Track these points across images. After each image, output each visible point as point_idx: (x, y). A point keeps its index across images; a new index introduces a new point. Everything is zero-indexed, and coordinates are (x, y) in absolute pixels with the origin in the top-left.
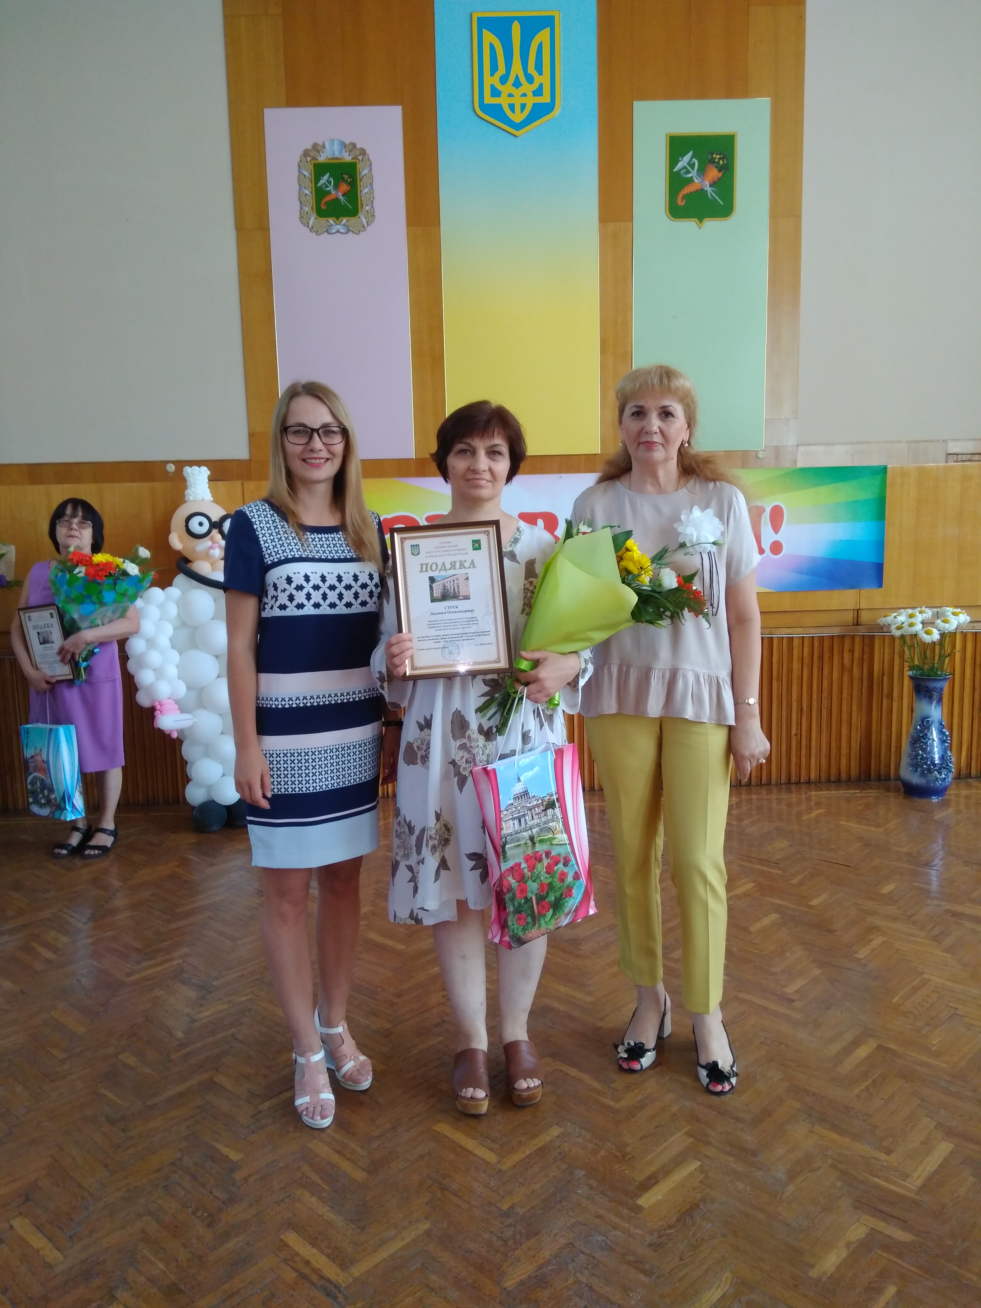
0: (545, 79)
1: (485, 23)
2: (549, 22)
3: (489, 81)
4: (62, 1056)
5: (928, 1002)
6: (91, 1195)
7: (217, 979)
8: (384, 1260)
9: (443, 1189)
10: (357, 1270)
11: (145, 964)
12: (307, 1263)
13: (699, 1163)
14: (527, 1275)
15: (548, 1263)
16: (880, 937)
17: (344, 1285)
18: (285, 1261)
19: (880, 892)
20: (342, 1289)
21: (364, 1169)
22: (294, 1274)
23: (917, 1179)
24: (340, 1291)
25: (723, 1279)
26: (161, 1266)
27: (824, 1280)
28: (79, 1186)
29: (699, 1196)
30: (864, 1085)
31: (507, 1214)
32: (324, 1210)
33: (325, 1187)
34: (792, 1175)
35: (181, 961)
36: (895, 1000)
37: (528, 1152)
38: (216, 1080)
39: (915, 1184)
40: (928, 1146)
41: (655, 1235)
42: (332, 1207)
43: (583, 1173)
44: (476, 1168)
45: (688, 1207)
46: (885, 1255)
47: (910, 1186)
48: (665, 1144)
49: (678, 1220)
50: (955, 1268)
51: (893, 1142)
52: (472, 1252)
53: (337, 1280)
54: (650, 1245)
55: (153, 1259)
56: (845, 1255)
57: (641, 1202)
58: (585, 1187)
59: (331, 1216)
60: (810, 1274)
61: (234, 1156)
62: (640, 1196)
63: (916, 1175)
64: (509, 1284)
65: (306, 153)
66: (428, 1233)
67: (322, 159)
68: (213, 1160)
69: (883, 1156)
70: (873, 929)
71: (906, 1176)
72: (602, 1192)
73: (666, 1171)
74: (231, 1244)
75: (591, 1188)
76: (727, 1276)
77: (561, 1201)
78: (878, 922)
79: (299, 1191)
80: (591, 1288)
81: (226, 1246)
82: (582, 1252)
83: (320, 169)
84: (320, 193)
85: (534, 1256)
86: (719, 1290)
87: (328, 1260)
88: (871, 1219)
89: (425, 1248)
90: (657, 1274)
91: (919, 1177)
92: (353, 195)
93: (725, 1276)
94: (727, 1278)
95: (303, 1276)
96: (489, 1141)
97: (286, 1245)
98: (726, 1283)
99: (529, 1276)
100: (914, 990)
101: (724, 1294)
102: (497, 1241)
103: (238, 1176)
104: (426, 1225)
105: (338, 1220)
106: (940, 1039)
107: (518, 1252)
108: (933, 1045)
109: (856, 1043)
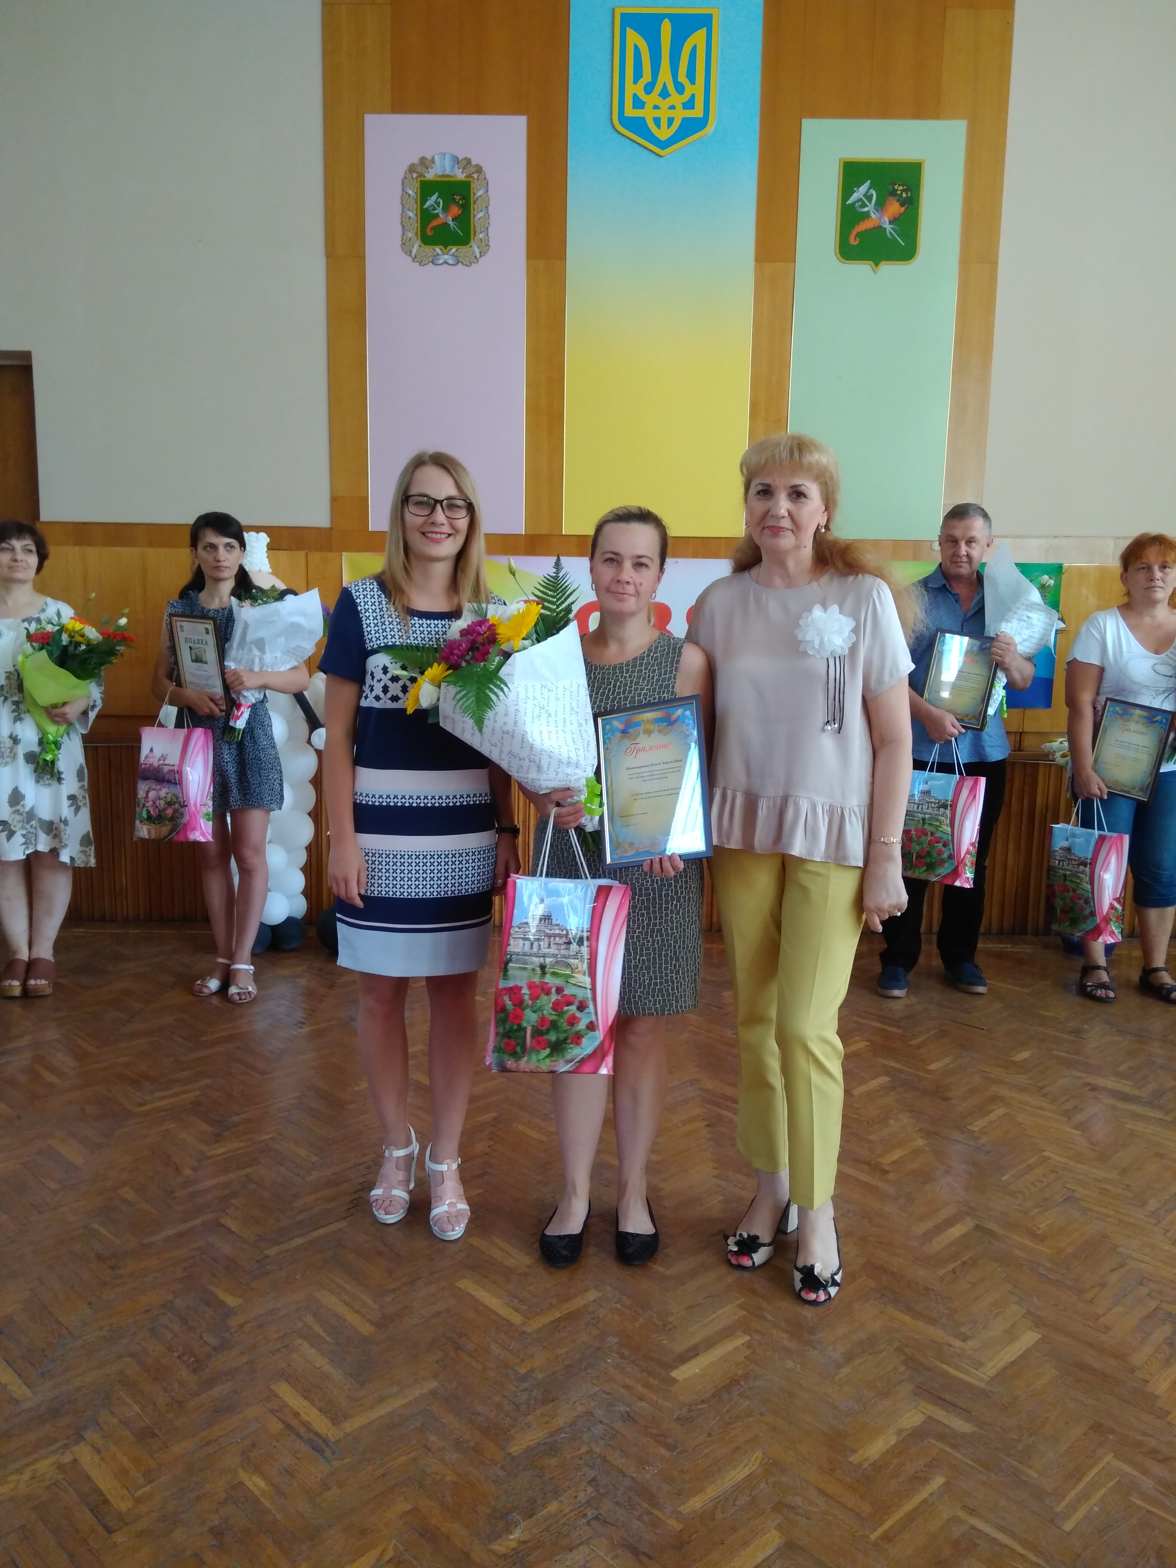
0: (698, 89)
1: (629, 20)
2: (705, 21)
3: (631, 89)
4: (54, 1186)
5: (1043, 1182)
6: (69, 1332)
7: (238, 1114)
8: (382, 1417)
9: (458, 1348)
10: (349, 1426)
11: (158, 1094)
12: (296, 1415)
13: (748, 1338)
14: (536, 1441)
15: (560, 1430)
16: (1003, 1109)
17: (333, 1440)
18: (272, 1411)
19: (1012, 1059)
20: (330, 1444)
21: (372, 1323)
22: (281, 1426)
23: (991, 1368)
24: (327, 1445)
25: (753, 1459)
26: (137, 1408)
27: (865, 1465)
28: (59, 1323)
29: (740, 1372)
30: (950, 1267)
31: (524, 1378)
32: (322, 1363)
33: (328, 1339)
34: (849, 1357)
35: (198, 1093)
36: (1004, 1178)
37: (558, 1315)
38: (222, 1221)
39: (988, 1374)
40: (1011, 1334)
41: (685, 1409)
42: (332, 1361)
43: (616, 1340)
44: (497, 1328)
45: (728, 1382)
46: (939, 1444)
47: (982, 1375)
48: (714, 1316)
49: (714, 1395)
50: (1015, 1463)
51: (972, 1329)
52: (479, 1414)
53: (327, 1434)
54: (678, 1419)
55: (130, 1401)
56: (893, 1442)
57: (675, 1374)
58: (616, 1355)
59: (328, 1368)
60: (851, 1459)
61: (232, 1301)
62: (676, 1368)
63: (990, 1364)
64: (515, 1449)
65: (412, 169)
66: (433, 1393)
67: (430, 176)
68: (208, 1305)
69: (957, 1343)
70: (996, 1099)
71: (979, 1365)
72: (633, 1362)
73: (709, 1343)
74: (216, 1392)
75: (622, 1356)
76: (759, 1454)
77: (586, 1369)
78: (1004, 1091)
79: (300, 1341)
80: (604, 1459)
81: (210, 1393)
82: (601, 1422)
83: (427, 188)
84: (426, 216)
85: (546, 1423)
86: (747, 1468)
87: (320, 1413)
88: (929, 1406)
89: (428, 1408)
90: (680, 1449)
91: (994, 1367)
92: (464, 219)
93: (756, 1455)
94: (757, 1457)
95: (289, 1427)
96: (516, 1301)
97: (276, 1396)
98: (756, 1460)
99: (538, 1443)
100: (1030, 1169)
101: (751, 1473)
102: (508, 1404)
103: (233, 1322)
104: (433, 1384)
105: (337, 1374)
106: (1049, 1222)
107: (530, 1418)
108: (1039, 1228)
109: (950, 1222)
